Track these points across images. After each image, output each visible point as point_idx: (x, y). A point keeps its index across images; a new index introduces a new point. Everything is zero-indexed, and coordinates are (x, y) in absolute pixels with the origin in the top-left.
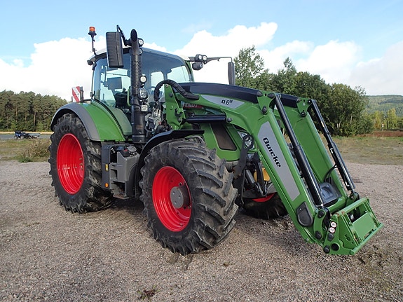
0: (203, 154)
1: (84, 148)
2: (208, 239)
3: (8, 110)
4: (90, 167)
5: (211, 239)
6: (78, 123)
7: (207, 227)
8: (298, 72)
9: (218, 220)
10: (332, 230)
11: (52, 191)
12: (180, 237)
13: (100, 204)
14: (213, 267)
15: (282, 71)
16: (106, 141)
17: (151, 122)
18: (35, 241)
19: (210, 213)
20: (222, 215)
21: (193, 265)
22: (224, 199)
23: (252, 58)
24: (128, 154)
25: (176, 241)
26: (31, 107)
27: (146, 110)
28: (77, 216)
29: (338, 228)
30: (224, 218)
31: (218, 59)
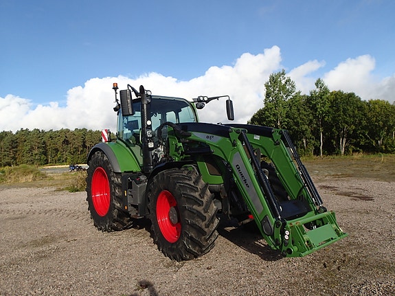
0: (189, 180)
1: (110, 178)
2: (194, 247)
3: (65, 146)
4: (114, 193)
5: (197, 248)
6: (105, 158)
7: (191, 237)
8: (331, 91)
9: (201, 232)
10: (286, 237)
11: (89, 215)
12: (175, 247)
13: (124, 224)
14: (198, 270)
15: (315, 92)
16: (125, 172)
17: (156, 155)
18: (71, 253)
19: (193, 226)
20: (204, 227)
21: (183, 269)
22: (205, 215)
23: (283, 82)
24: (140, 182)
25: (172, 250)
26: (84, 142)
27: (153, 146)
28: (106, 234)
29: (291, 236)
30: (206, 230)
31: (217, 98)
